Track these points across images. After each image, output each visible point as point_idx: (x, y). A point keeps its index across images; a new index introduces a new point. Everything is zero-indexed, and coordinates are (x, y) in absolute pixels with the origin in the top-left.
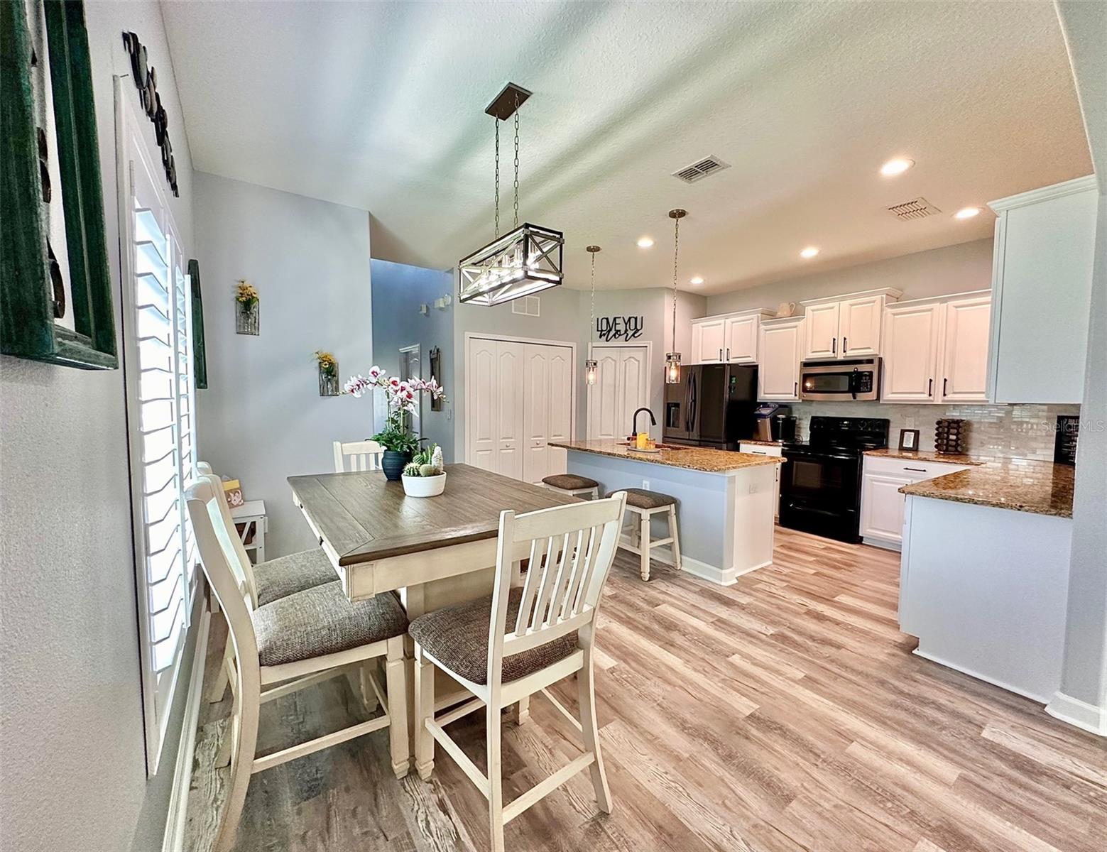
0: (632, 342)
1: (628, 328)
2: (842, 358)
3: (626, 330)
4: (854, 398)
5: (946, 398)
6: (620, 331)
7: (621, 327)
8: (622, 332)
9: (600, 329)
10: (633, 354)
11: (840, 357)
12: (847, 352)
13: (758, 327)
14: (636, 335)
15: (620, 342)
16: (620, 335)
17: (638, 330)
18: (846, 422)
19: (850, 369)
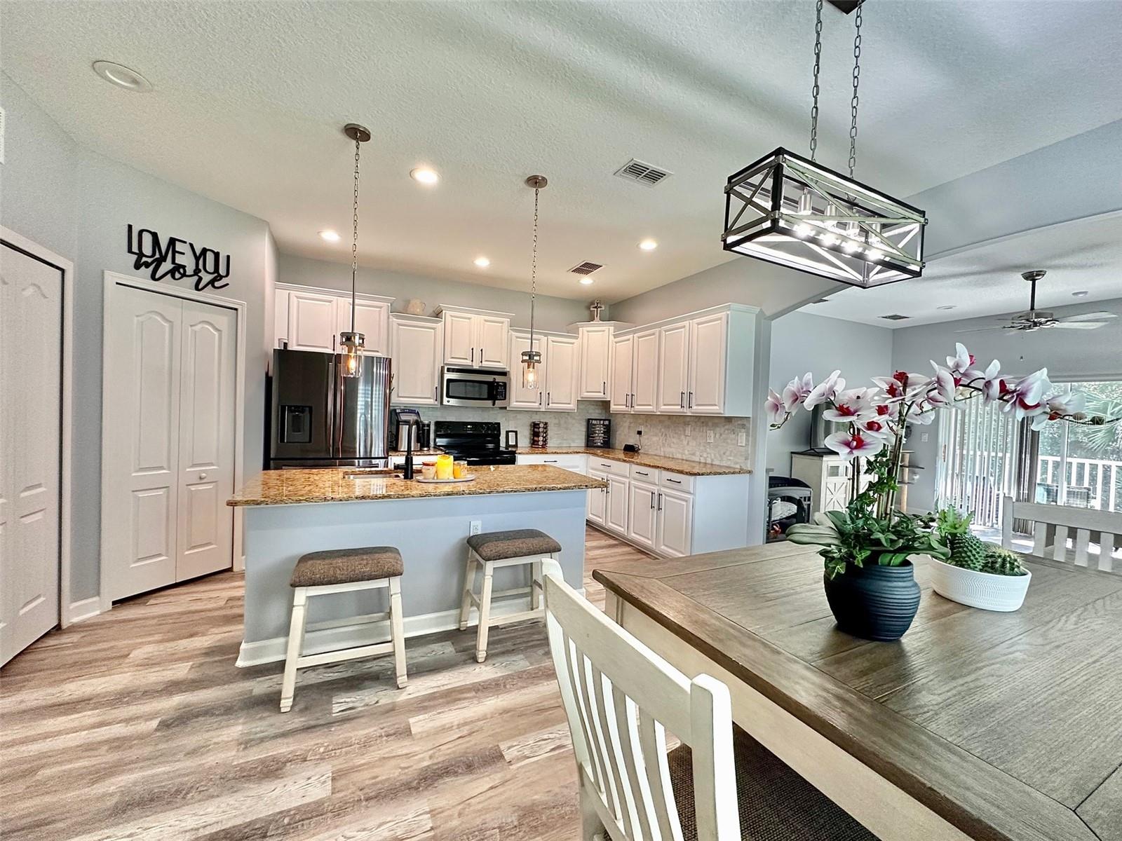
0: (208, 295)
1: (201, 267)
2: (478, 368)
3: (197, 271)
4: (494, 404)
5: (549, 407)
6: (184, 267)
7: (187, 260)
8: (190, 271)
9: (135, 249)
10: (207, 317)
11: (476, 367)
12: (483, 362)
13: (388, 318)
14: (217, 284)
15: (185, 287)
16: (184, 275)
17: (221, 277)
18: (469, 426)
19: (490, 378)
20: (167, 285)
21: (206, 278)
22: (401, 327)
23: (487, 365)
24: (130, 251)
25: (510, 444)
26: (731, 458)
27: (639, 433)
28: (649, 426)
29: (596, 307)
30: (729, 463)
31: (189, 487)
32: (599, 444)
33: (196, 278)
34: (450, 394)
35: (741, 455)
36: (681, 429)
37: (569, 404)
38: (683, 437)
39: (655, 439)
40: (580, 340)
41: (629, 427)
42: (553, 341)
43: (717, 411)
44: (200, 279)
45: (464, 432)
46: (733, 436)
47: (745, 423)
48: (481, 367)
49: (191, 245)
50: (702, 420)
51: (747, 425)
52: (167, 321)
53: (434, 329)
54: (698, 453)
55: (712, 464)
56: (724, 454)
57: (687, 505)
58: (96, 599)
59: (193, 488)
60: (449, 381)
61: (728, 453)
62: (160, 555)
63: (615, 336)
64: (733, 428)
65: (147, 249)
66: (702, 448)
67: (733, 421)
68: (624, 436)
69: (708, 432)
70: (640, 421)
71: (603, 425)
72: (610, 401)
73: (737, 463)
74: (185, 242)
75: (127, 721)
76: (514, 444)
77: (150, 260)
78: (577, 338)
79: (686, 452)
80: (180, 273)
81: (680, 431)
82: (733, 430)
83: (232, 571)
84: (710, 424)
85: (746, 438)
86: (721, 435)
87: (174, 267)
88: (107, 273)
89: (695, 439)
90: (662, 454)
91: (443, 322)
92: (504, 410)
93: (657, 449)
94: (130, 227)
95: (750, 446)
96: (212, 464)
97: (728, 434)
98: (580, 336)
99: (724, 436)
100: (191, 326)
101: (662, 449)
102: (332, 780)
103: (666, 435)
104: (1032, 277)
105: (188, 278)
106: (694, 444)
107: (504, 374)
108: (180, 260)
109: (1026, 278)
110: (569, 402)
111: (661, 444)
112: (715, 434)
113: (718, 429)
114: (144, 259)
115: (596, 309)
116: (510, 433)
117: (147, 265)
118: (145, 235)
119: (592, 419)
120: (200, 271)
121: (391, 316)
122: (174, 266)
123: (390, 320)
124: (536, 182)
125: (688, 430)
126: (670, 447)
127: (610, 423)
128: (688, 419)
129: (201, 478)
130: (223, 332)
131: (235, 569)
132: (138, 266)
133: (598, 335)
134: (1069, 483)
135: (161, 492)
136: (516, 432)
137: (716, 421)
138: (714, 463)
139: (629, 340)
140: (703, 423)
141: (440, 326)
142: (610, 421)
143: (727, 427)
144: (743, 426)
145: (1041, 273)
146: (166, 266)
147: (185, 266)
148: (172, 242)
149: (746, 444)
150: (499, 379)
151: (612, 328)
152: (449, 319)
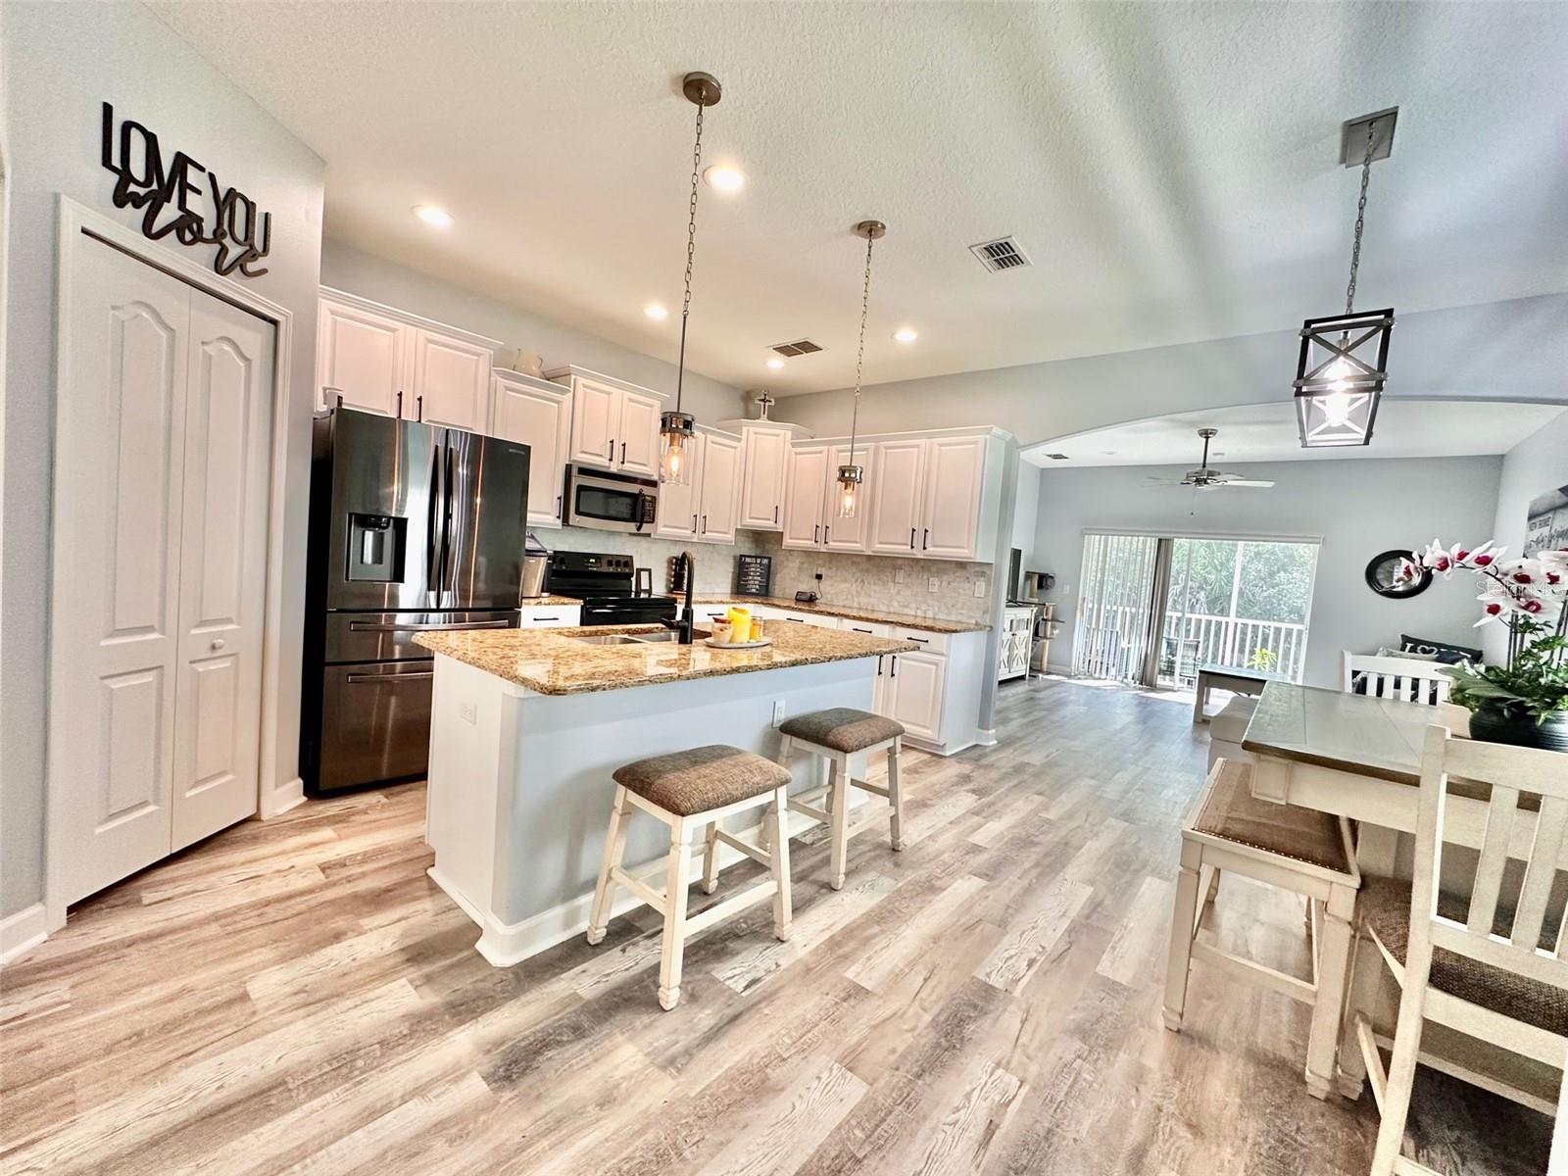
20: (168, 251)
21: (234, 251)
22: (508, 392)
23: (629, 468)
24: (106, 161)
25: (643, 588)
26: (963, 611)
27: (819, 577)
28: (834, 569)
29: (763, 400)
30: (960, 618)
31: (194, 665)
32: (754, 590)
33: (216, 247)
34: (581, 510)
35: (978, 608)
36: (888, 574)
37: (725, 533)
38: (891, 584)
39: (844, 586)
40: (743, 444)
41: (800, 568)
42: (713, 442)
43: (965, 555)
44: (224, 251)
45: (583, 569)
46: (967, 585)
47: (985, 570)
48: (622, 470)
49: (212, 177)
50: (922, 563)
51: (988, 572)
52: (166, 327)
53: (558, 402)
54: (913, 605)
55: (934, 619)
56: (953, 606)
57: (937, 670)
58: (37, 908)
59: (200, 668)
60: (581, 488)
61: (959, 605)
62: (144, 804)
63: (794, 445)
64: (968, 575)
65: (138, 169)
66: (919, 599)
67: (968, 567)
68: (790, 579)
69: (931, 579)
70: (820, 562)
71: (761, 564)
72: (782, 533)
73: (970, 617)
74: (202, 169)
75: (419, 1091)
76: (648, 588)
77: (142, 191)
78: (739, 440)
79: (895, 604)
80: (191, 231)
81: (887, 576)
82: (968, 578)
83: (259, 820)
84: (934, 569)
85: (986, 589)
86: (949, 584)
87: (181, 217)
88: (66, 203)
89: (908, 586)
90: (856, 605)
91: (571, 394)
92: (648, 538)
93: (846, 599)
94: (108, 110)
95: (990, 598)
96: (229, 621)
97: (960, 582)
98: (744, 436)
99: (953, 585)
100: (203, 343)
101: (856, 599)
102: (850, 1070)
103: (863, 581)
104: (1206, 434)
105: (205, 245)
106: (909, 593)
107: (654, 484)
108: (193, 203)
109: (1201, 435)
110: (726, 530)
111: (854, 593)
112: (941, 582)
113: (945, 577)
114: (132, 188)
115: (762, 403)
116: (642, 573)
117: (137, 201)
118: (135, 133)
119: (745, 556)
120: (223, 235)
121: (493, 372)
122: (182, 213)
123: (493, 379)
124: (870, 229)
125: (900, 577)
126: (869, 596)
127: (770, 562)
128: (899, 562)
129: (214, 647)
130: (253, 362)
131: (265, 816)
132: (121, 198)
133: (767, 438)
134: (1187, 636)
135: (148, 678)
136: (649, 571)
137: (942, 566)
138: (937, 617)
139: (821, 452)
140: (923, 567)
141: (567, 398)
142: (770, 559)
143: (958, 574)
144: (983, 574)
145: (1214, 432)
146: (169, 213)
147: (202, 220)
148: (182, 162)
149: (986, 596)
150: (647, 491)
151: (789, 433)
152: (580, 390)
